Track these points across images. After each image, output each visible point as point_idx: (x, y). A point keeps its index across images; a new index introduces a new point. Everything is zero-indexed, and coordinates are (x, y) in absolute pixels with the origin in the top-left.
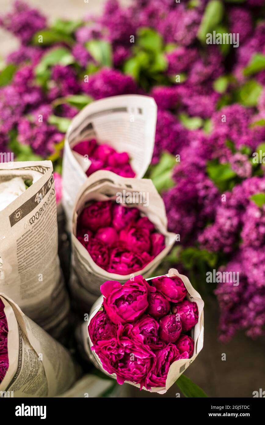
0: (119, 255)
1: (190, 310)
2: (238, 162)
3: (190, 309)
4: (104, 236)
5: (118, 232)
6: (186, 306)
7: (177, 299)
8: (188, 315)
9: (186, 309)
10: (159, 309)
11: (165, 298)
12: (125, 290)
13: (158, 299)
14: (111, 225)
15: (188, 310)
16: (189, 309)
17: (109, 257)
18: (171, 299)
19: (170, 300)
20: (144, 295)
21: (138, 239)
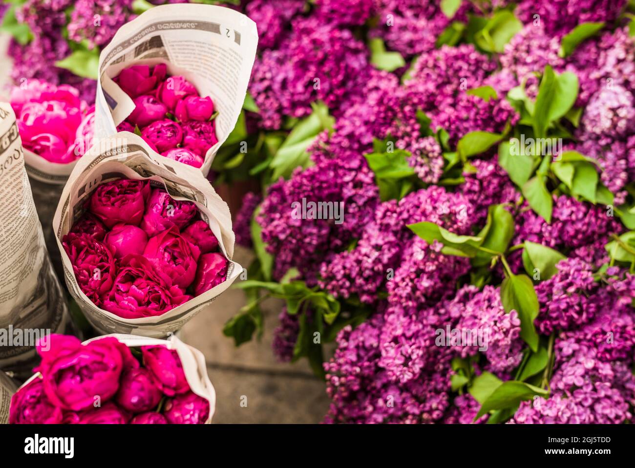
0: (131, 279)
1: (192, 413)
2: (423, 152)
3: (194, 410)
4: (120, 240)
5: (148, 238)
6: (189, 403)
7: (175, 389)
8: (187, 420)
9: (187, 409)
10: (135, 400)
11: (152, 383)
12: (83, 356)
13: (139, 382)
14: (140, 223)
15: (188, 412)
16: (190, 411)
17: (114, 279)
18: (164, 386)
19: (161, 387)
20: (109, 372)
21: (174, 258)
